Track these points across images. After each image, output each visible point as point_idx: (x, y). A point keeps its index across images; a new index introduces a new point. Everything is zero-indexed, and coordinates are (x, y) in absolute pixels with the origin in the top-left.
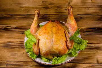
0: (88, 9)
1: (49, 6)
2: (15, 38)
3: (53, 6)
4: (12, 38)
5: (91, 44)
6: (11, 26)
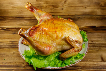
0: (86, 8)
1: (44, 5)
2: (4, 38)
3: (48, 5)
4: (2, 38)
5: (93, 41)
6: (2, 27)
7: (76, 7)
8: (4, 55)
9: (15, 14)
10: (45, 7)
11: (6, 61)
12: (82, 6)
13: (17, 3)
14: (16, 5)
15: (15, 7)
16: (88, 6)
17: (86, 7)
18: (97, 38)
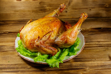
7: (80, 9)
8: (8, 58)
9: (17, 18)
10: (48, 10)
11: (11, 63)
12: (87, 8)
13: (19, 7)
14: (18, 9)
15: (18, 11)
16: (92, 8)
17: (91, 9)
18: (103, 38)
